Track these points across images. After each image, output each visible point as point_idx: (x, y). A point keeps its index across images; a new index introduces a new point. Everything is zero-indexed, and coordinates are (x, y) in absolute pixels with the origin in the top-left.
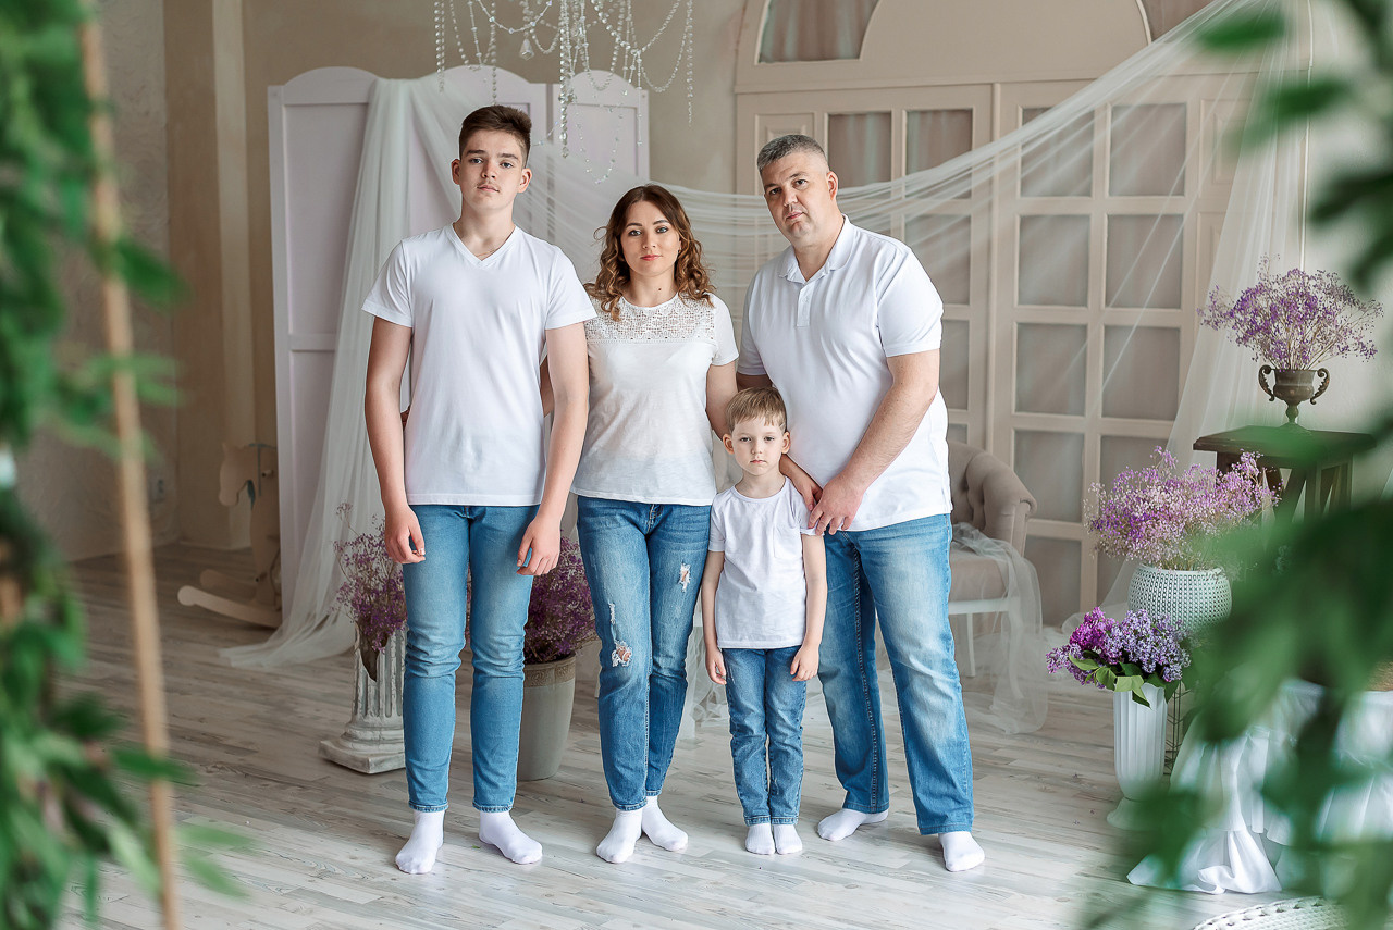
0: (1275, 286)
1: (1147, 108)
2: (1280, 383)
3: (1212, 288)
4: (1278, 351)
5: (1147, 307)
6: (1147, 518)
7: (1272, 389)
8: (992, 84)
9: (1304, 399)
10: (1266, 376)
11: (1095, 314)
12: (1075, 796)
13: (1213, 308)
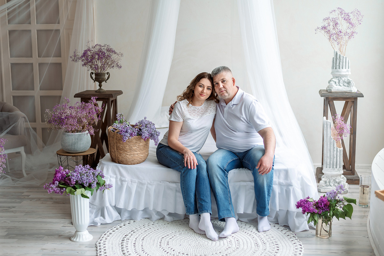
0: (92, 49)
2: (96, 77)
3: (74, 50)
4: (95, 68)
5: (53, 57)
6: (66, 118)
7: (94, 79)
9: (104, 81)
10: (92, 75)
11: (35, 60)
12: (52, 204)
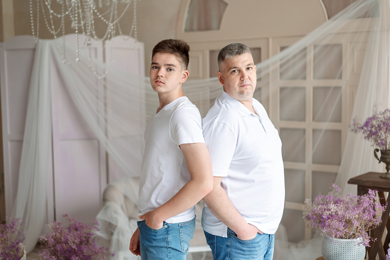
0: (380, 116)
1: (326, 46)
2: (383, 156)
3: (353, 117)
4: (382, 143)
5: (328, 122)
6: (329, 218)
7: (380, 159)
8: (268, 39)
10: (377, 153)
11: (309, 125)
13: (354, 124)
